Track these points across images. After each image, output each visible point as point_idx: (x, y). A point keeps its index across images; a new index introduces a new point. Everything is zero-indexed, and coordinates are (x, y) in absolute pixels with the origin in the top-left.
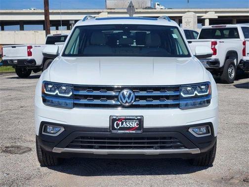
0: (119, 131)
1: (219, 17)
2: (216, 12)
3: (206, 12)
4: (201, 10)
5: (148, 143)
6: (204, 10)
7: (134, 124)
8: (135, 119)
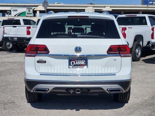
1: (112, 10)
2: (111, 7)
3: (105, 7)
4: (101, 6)
6: (104, 5)
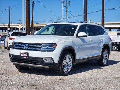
0: (22, 57)
5: (30, 62)
7: (26, 55)
8: (26, 53)
